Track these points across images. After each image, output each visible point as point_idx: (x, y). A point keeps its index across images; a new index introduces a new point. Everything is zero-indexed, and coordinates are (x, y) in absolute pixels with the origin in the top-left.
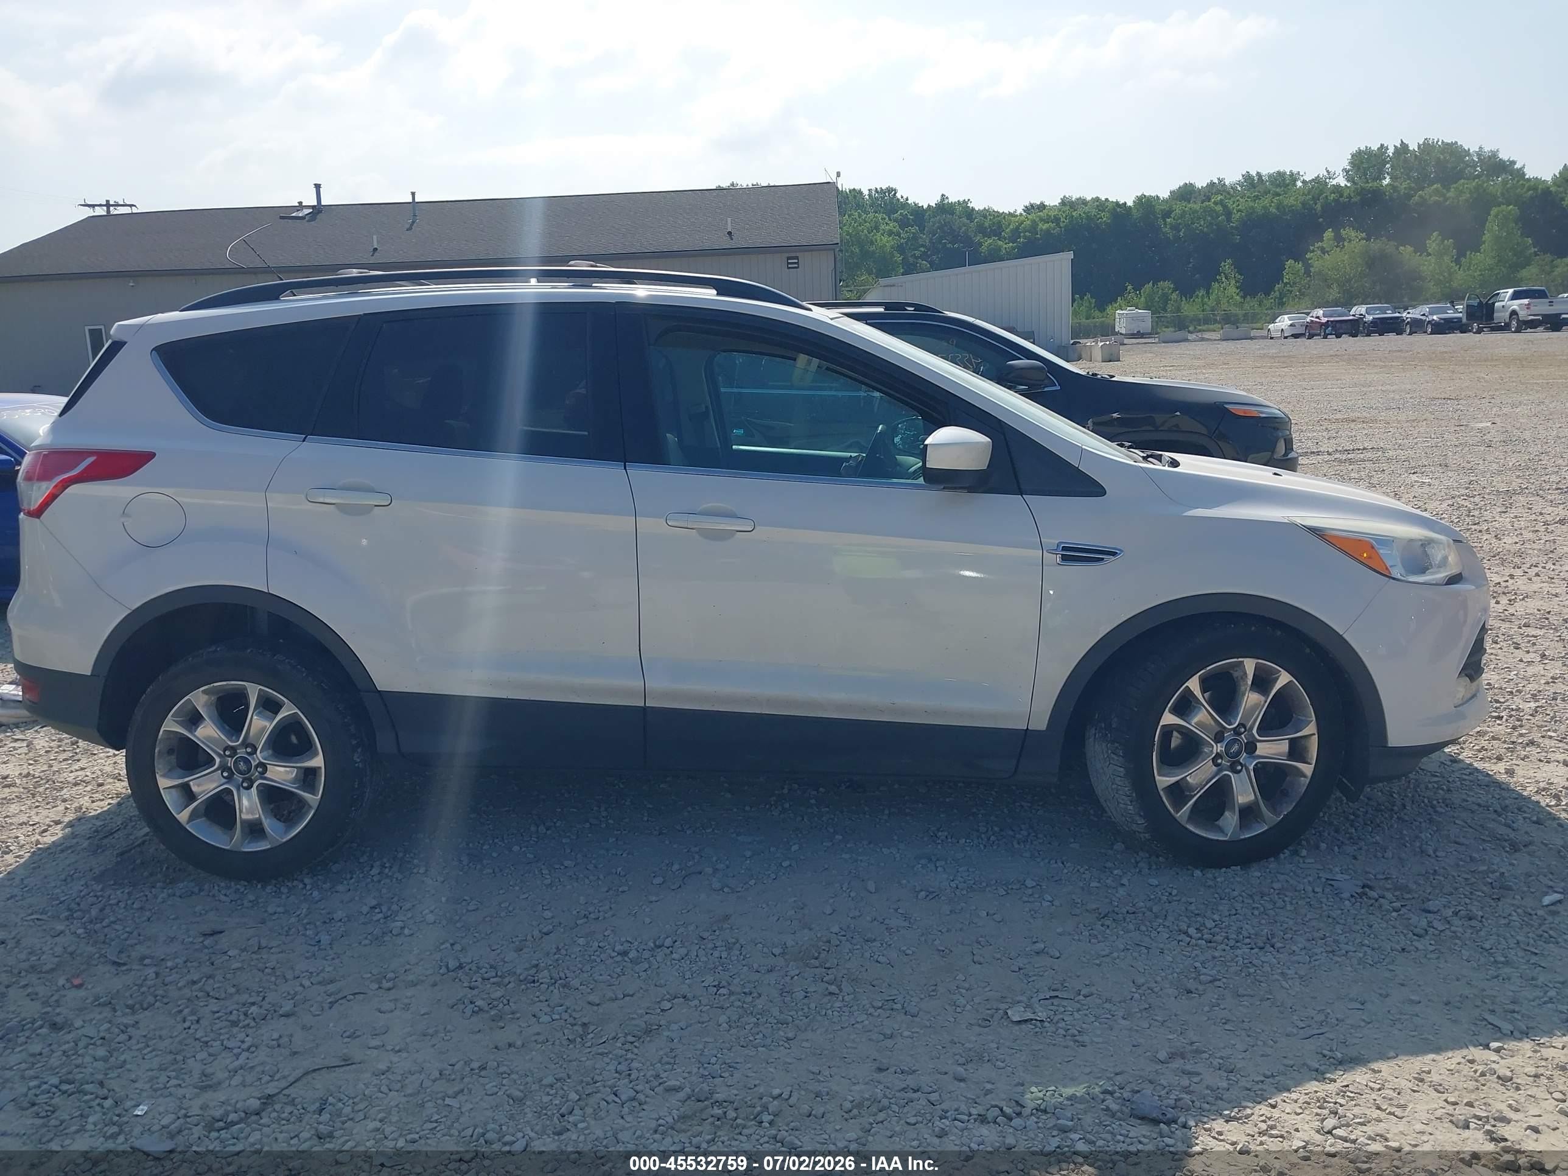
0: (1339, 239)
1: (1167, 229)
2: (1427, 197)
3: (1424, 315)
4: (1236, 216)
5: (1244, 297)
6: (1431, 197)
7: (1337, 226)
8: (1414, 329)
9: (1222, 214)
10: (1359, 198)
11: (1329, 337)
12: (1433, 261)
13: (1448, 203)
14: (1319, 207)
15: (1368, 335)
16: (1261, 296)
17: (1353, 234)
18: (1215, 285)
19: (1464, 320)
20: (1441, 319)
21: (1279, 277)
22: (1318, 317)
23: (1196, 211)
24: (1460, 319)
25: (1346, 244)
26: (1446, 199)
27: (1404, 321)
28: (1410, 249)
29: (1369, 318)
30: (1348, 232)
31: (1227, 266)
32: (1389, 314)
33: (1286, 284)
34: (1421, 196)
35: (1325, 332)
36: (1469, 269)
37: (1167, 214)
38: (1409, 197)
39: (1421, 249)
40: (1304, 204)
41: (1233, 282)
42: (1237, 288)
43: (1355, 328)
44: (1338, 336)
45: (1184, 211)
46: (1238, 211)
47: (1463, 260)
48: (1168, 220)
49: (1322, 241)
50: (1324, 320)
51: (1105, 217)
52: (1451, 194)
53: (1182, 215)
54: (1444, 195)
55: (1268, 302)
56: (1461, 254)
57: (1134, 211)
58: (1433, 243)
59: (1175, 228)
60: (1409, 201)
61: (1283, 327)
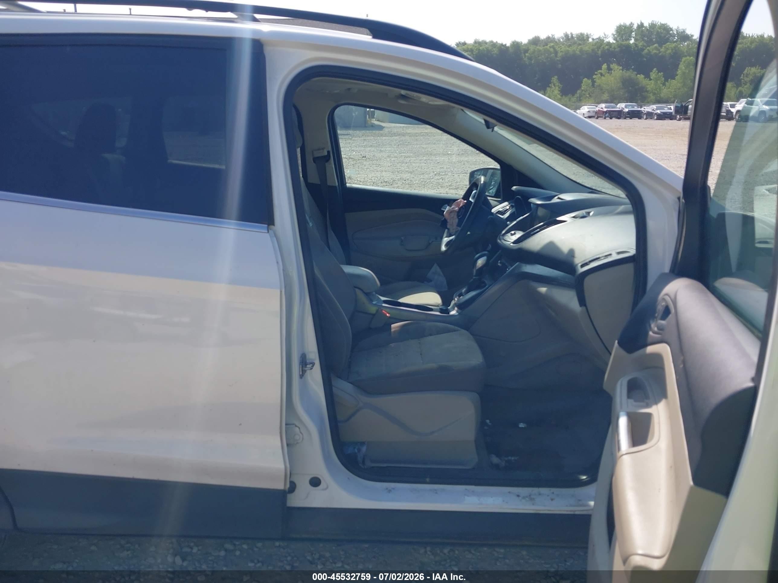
0: (609, 69)
1: (526, 59)
2: (651, 51)
3: (653, 110)
4: (560, 54)
5: (562, 96)
6: (653, 50)
7: (609, 63)
8: (648, 117)
9: (553, 53)
10: (619, 49)
11: (607, 118)
12: (653, 83)
13: (660, 54)
14: (600, 52)
15: (625, 118)
16: (570, 96)
17: (616, 67)
18: (548, 89)
19: (673, 114)
20: (661, 112)
21: (579, 87)
22: (602, 108)
23: (540, 51)
24: (672, 113)
25: (612, 72)
26: (660, 52)
27: (643, 112)
28: (642, 76)
29: (626, 110)
30: (614, 66)
31: (555, 79)
32: (636, 109)
33: (583, 90)
34: (648, 50)
35: (605, 116)
36: (669, 88)
37: (526, 51)
38: (643, 50)
39: (647, 76)
40: (593, 50)
41: (557, 88)
42: (559, 91)
43: (619, 115)
44: (611, 118)
45: (535, 50)
46: (561, 52)
47: (667, 83)
48: (527, 54)
49: (601, 69)
50: (605, 110)
51: (496, 51)
52: (662, 50)
53: (534, 51)
54: (659, 50)
55: (574, 99)
56: (666, 80)
57: (510, 49)
58: (653, 75)
59: (530, 59)
60: (643, 52)
61: (584, 112)
